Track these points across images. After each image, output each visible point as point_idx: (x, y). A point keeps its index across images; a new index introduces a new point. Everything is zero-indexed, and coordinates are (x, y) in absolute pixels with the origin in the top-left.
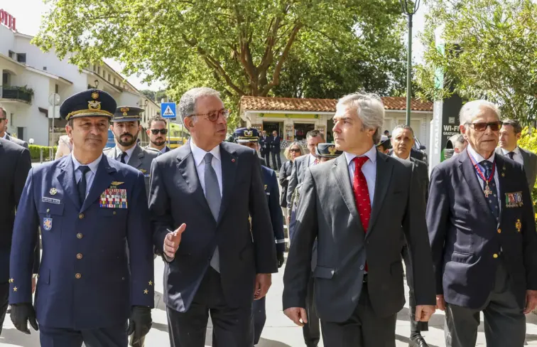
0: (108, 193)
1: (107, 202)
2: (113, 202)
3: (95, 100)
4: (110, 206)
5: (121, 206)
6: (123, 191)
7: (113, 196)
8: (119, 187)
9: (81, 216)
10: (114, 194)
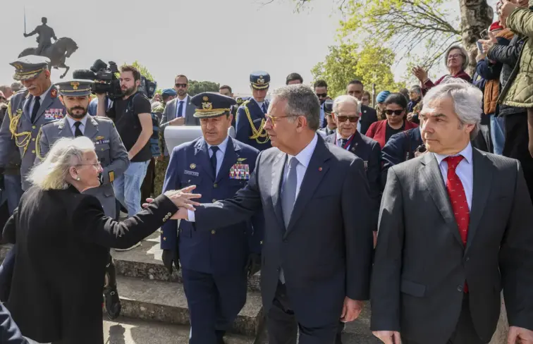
0: (235, 168)
1: (235, 175)
2: (240, 175)
3: (207, 102)
4: (237, 178)
5: (245, 178)
6: (247, 165)
7: (239, 170)
8: (243, 162)
9: (215, 185)
10: (240, 168)
